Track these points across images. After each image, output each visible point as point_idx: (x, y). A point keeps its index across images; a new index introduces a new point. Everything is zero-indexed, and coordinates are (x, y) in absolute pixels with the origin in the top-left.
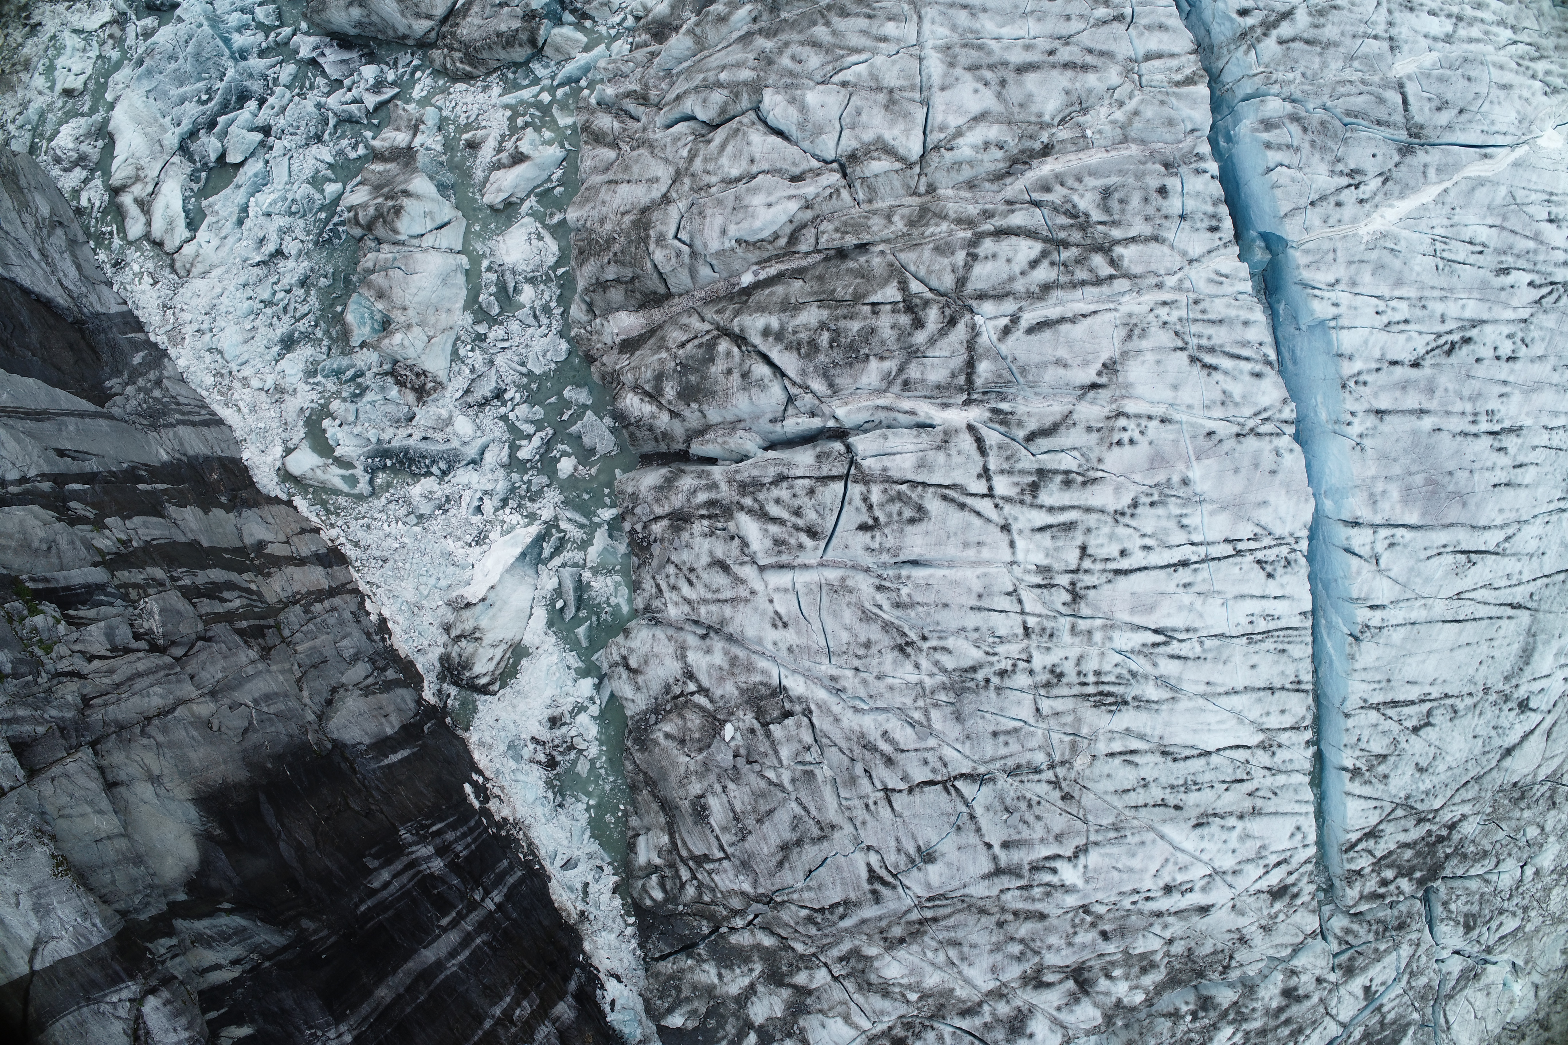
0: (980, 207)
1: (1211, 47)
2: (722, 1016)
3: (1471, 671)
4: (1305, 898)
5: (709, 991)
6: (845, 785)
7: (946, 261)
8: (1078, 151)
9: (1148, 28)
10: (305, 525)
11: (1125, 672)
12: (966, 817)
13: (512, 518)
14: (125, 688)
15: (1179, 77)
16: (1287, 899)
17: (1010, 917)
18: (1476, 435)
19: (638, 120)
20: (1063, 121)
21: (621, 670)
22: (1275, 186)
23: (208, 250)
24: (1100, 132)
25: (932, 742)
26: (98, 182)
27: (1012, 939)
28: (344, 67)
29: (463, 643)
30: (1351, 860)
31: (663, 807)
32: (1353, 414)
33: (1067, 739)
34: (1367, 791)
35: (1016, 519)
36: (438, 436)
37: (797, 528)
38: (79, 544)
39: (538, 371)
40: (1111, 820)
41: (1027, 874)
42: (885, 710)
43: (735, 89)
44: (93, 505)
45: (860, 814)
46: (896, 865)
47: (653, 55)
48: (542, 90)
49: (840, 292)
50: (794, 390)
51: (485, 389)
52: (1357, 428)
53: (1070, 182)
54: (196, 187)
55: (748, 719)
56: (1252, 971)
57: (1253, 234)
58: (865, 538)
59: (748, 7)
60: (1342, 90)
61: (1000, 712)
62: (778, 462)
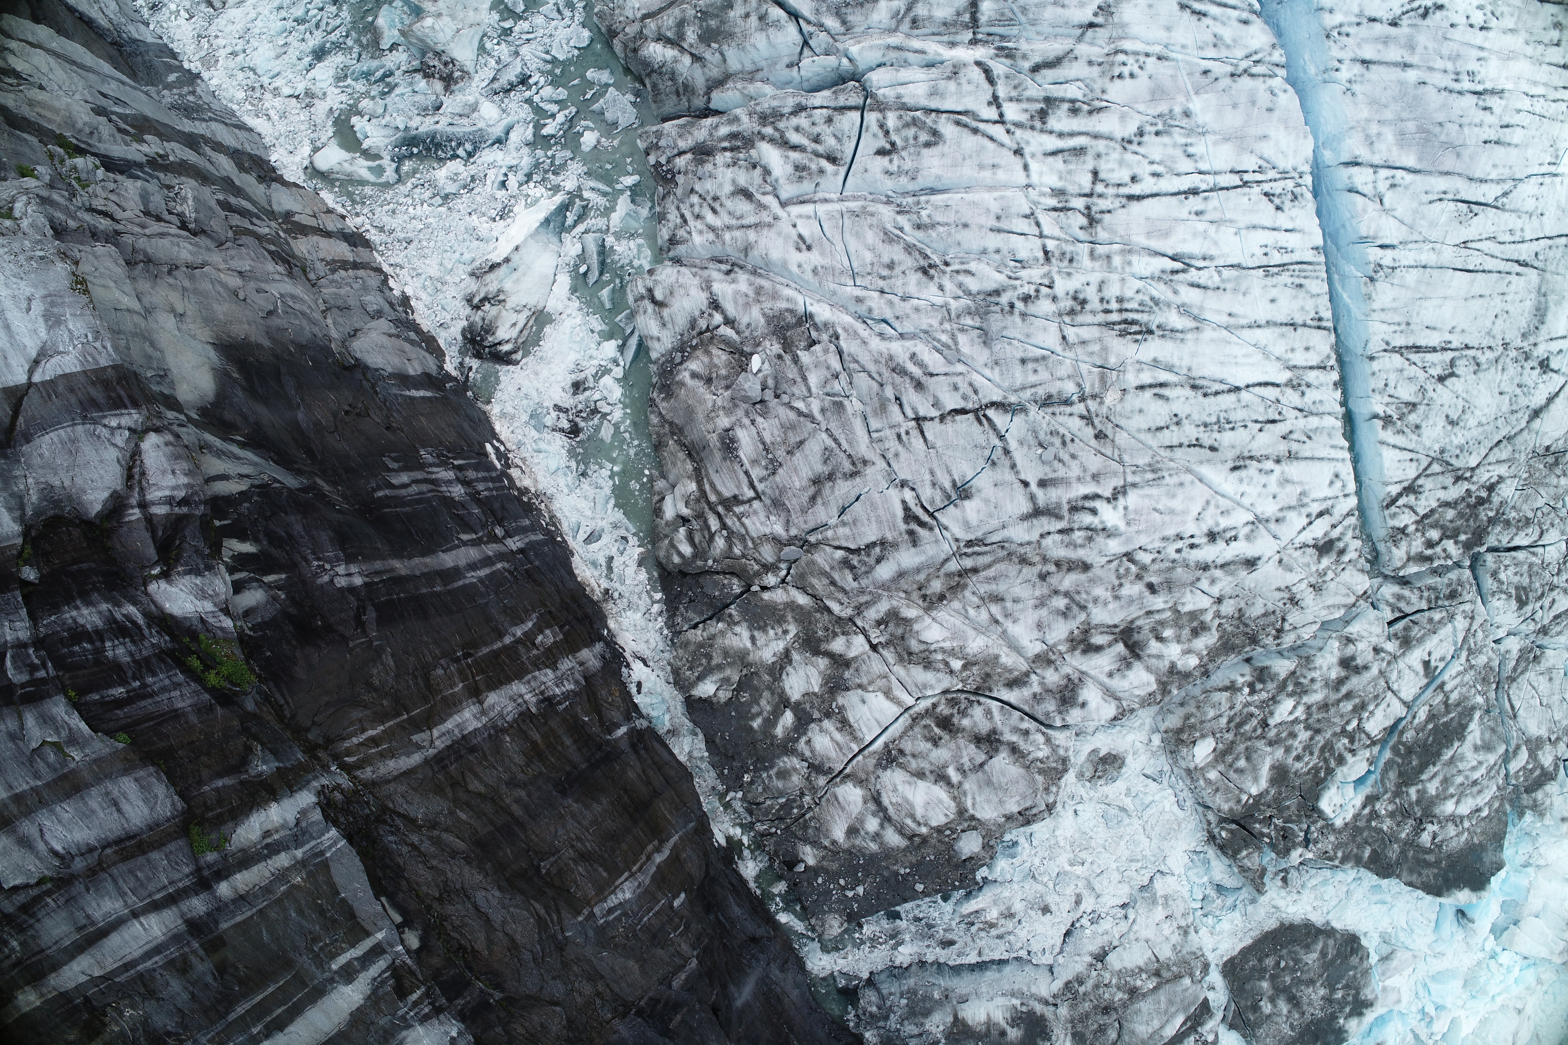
2: (756, 689)
3: (1488, 324)
4: (1351, 555)
5: (741, 658)
6: (875, 413)
10: (330, 210)
11: (1147, 299)
12: (999, 452)
13: (535, 190)
16: (1333, 556)
17: (1052, 568)
18: (1460, 93)
21: (647, 303)
25: (960, 368)
27: (1056, 592)
29: (487, 308)
30: (1394, 516)
31: (690, 455)
32: (1339, 61)
33: (1096, 370)
35: (1028, 143)
36: (465, 121)
37: (818, 155)
39: (561, 57)
40: (1147, 460)
41: (1066, 514)
42: (913, 336)
45: (892, 445)
46: (932, 502)
50: (808, 29)
51: (511, 75)
52: (1345, 74)
55: (777, 348)
56: (1306, 634)
58: (884, 161)
61: (1026, 339)
62: (796, 94)
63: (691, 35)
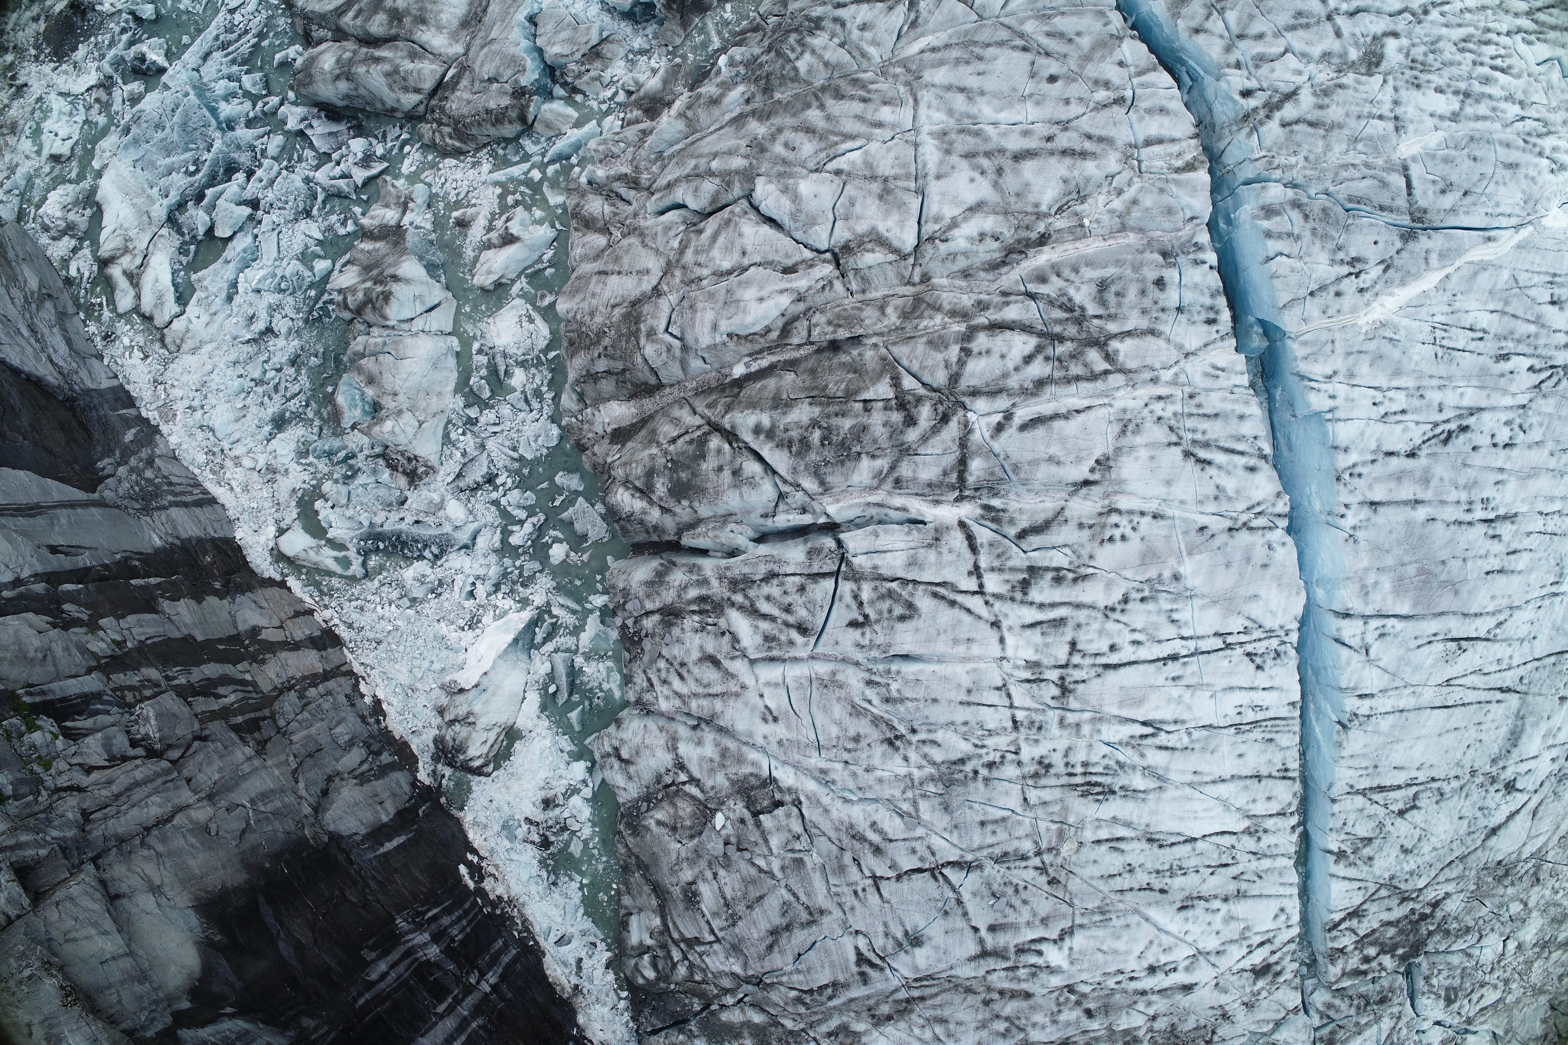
0: (974, 297)
1: (1213, 125)
3: (1458, 755)
4: (1288, 976)
6: (834, 872)
7: (939, 356)
8: (1075, 240)
9: (1149, 111)
10: (298, 608)
11: (1112, 763)
12: (953, 902)
13: (503, 602)
14: (123, 799)
15: (1179, 163)
16: (1269, 977)
17: (996, 996)
18: (1470, 524)
19: (629, 203)
20: (1060, 210)
21: (613, 760)
22: (1274, 276)
23: (198, 325)
24: (1098, 221)
25: (920, 832)
26: (86, 252)
27: (998, 1016)
28: (332, 140)
29: (457, 727)
30: (1334, 938)
31: (654, 891)
32: (1347, 506)
33: (1054, 827)
34: (1351, 872)
35: (1006, 616)
36: (430, 520)
37: (787, 624)
38: (74, 650)
39: (529, 456)
40: (1097, 903)
41: (1013, 956)
42: (875, 800)
43: (727, 178)
44: (87, 606)
45: (849, 900)
46: (884, 949)
47: (645, 133)
48: (533, 167)
49: (832, 389)
50: (785, 488)
51: (477, 474)
52: (1350, 520)
53: (1067, 273)
54: (184, 260)
55: (739, 808)
57: (1251, 319)
58: (856, 634)
59: (741, 88)
60: (1345, 174)
61: (989, 802)
62: (769, 559)
63: (661, 487)
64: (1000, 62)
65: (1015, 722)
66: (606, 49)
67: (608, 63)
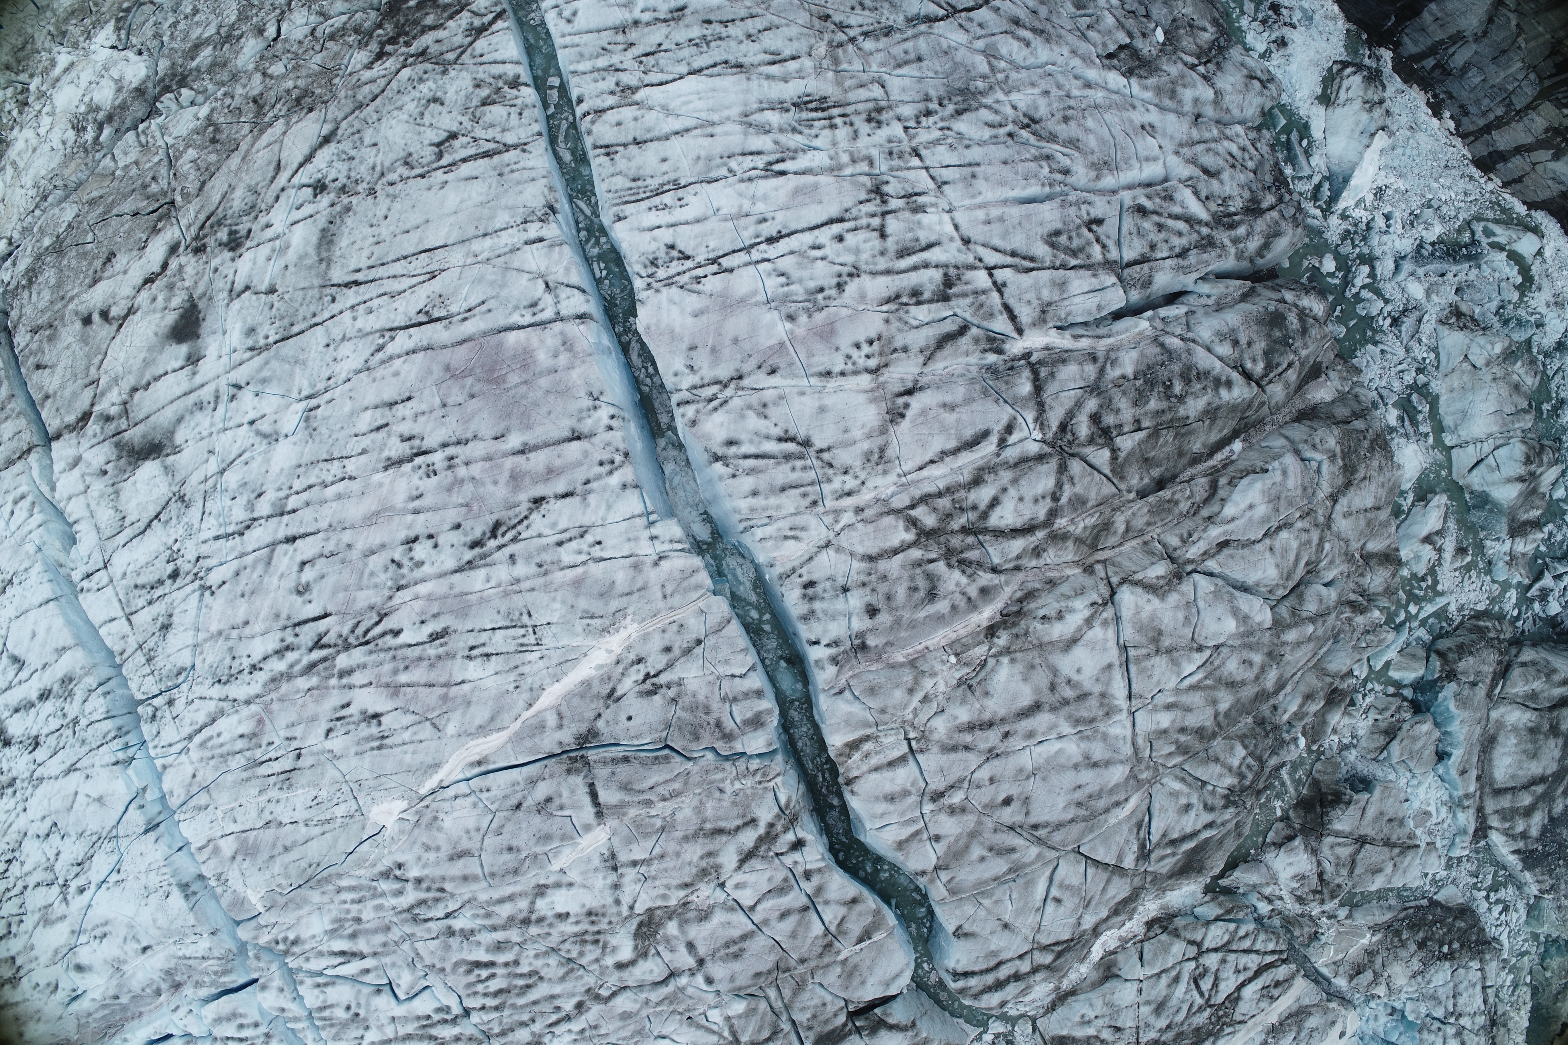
0: (1043, 561)
3: (397, 207)
7: (1078, 489)
8: (957, 640)
9: (906, 793)
10: (1513, 189)
11: (806, 131)
13: (1361, 215)
15: (867, 746)
18: (445, 445)
20: (983, 664)
21: (1262, 77)
24: (943, 663)
25: (980, 44)
29: (1374, 100)
32: (610, 428)
33: (844, 66)
35: (959, 251)
36: (1434, 279)
37: (1156, 213)
39: (1370, 347)
42: (1027, 68)
43: (1297, 620)
48: (1417, 616)
49: (1169, 438)
51: (1407, 325)
52: (603, 414)
53: (962, 604)
55: (1145, 48)
58: (1097, 212)
59: (1286, 717)
60: (677, 785)
61: (920, 79)
62: (1186, 270)
63: (1293, 321)
64: (1061, 805)
65: (918, 155)
66: (1382, 740)
67: (1375, 729)
